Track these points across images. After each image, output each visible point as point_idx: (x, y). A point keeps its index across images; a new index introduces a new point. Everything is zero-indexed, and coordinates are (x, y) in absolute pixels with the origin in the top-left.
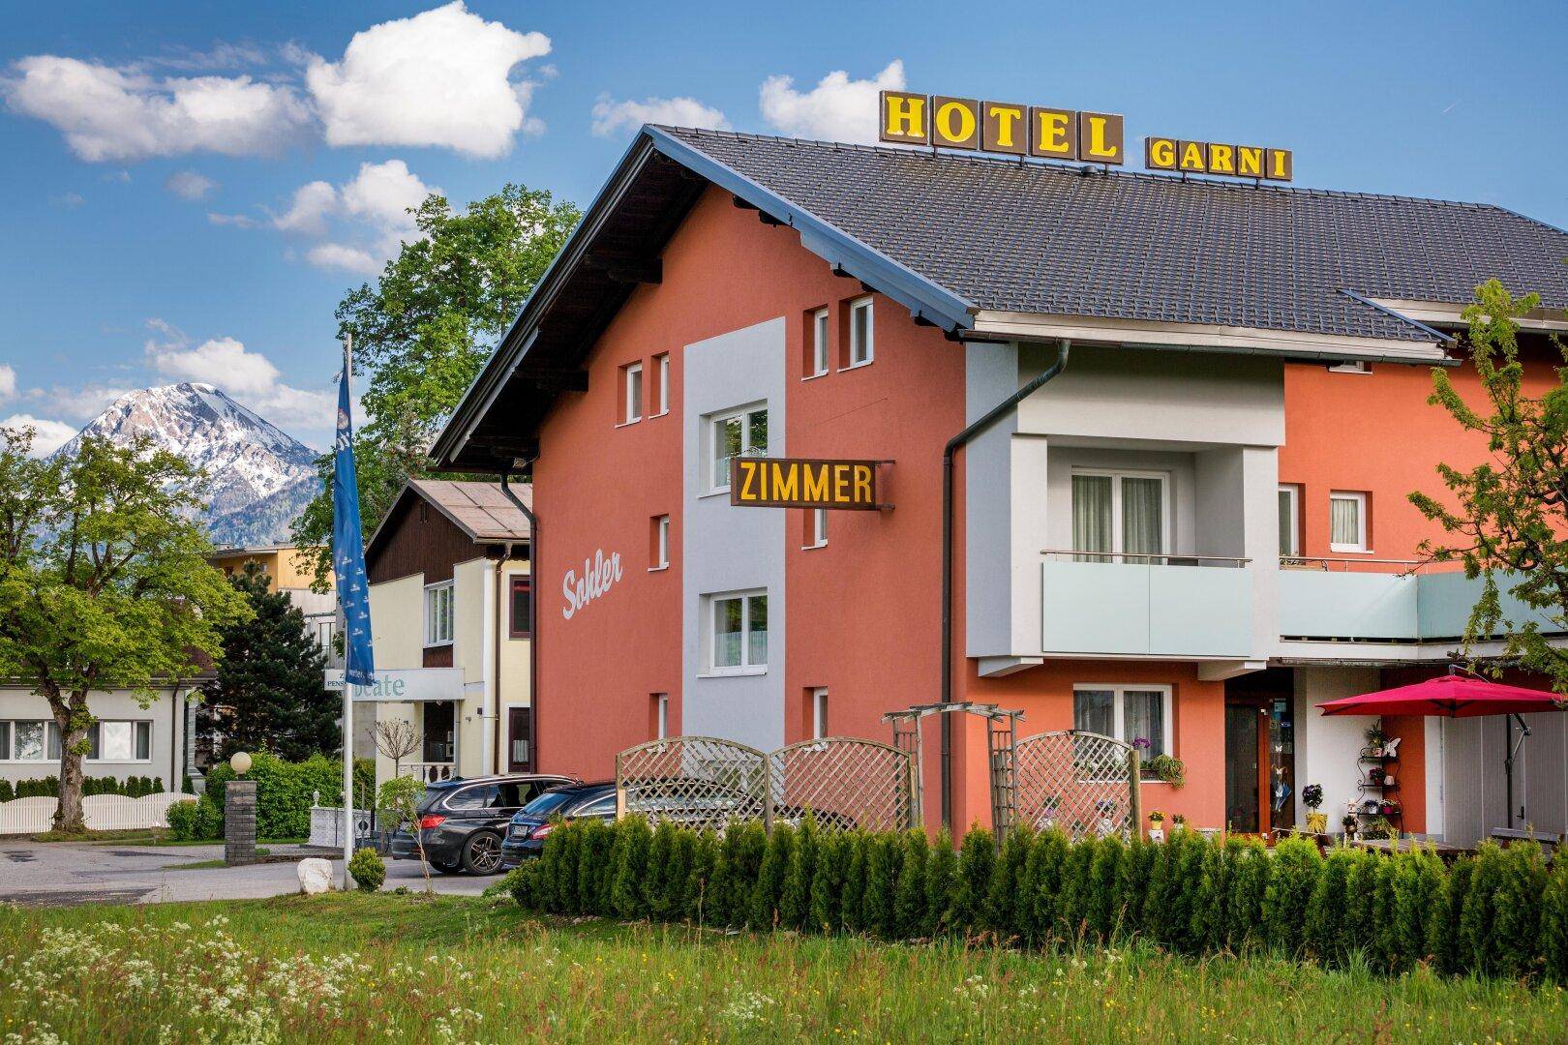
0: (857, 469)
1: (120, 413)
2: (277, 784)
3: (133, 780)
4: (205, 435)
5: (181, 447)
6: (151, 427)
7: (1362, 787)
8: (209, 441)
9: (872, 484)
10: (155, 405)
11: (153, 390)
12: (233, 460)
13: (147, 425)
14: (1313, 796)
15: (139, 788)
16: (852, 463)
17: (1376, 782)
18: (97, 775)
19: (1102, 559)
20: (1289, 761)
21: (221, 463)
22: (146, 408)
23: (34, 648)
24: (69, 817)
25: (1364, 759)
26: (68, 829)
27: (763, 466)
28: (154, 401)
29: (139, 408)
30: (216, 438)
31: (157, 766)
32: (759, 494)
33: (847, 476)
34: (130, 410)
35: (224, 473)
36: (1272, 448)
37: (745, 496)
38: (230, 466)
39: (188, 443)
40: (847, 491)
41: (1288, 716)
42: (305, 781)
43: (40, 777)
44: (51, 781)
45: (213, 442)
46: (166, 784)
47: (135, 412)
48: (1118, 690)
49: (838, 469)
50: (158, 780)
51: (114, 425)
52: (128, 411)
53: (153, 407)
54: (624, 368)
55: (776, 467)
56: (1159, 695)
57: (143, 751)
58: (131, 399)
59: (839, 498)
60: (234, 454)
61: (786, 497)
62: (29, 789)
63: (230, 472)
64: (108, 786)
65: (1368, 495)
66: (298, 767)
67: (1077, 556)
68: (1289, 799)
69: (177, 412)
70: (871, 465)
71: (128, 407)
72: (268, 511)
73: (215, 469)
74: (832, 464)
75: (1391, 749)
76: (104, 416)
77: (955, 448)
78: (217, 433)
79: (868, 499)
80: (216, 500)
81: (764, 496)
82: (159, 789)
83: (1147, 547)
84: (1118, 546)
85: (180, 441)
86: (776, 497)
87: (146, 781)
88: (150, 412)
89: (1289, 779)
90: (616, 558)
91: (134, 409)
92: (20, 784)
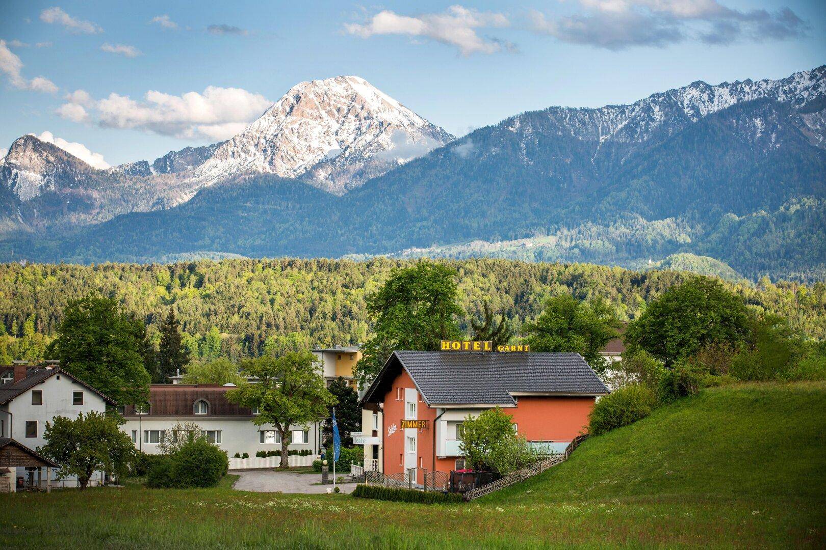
1: (292, 100)
2: (344, 455)
3: (303, 451)
4: (357, 116)
5: (338, 126)
6: (316, 111)
8: (360, 121)
9: (425, 424)
10: (318, 93)
11: (317, 82)
12: (378, 136)
13: (312, 109)
15: (305, 453)
18: (292, 449)
21: (369, 138)
22: (312, 96)
23: (274, 414)
24: (284, 464)
26: (284, 468)
28: (318, 90)
29: (306, 96)
30: (365, 119)
31: (310, 446)
34: (300, 98)
35: (371, 145)
37: (403, 426)
38: (376, 140)
39: (343, 123)
40: (421, 426)
42: (353, 454)
43: (275, 450)
44: (278, 451)
45: (363, 121)
46: (313, 452)
47: (303, 99)
50: (311, 451)
51: (288, 109)
52: (298, 98)
53: (316, 95)
54: (397, 388)
57: (306, 440)
58: (300, 89)
59: (419, 427)
60: (378, 131)
62: (272, 454)
63: (375, 145)
64: (295, 453)
66: (350, 450)
69: (335, 98)
70: (425, 421)
71: (298, 95)
72: (404, 176)
73: (364, 143)
74: (418, 421)
76: (280, 102)
77: (435, 421)
78: (366, 115)
79: (424, 427)
80: (365, 167)
82: (311, 453)
85: (338, 121)
87: (307, 451)
88: (315, 99)
90: (396, 426)
91: (302, 96)
92: (268, 452)
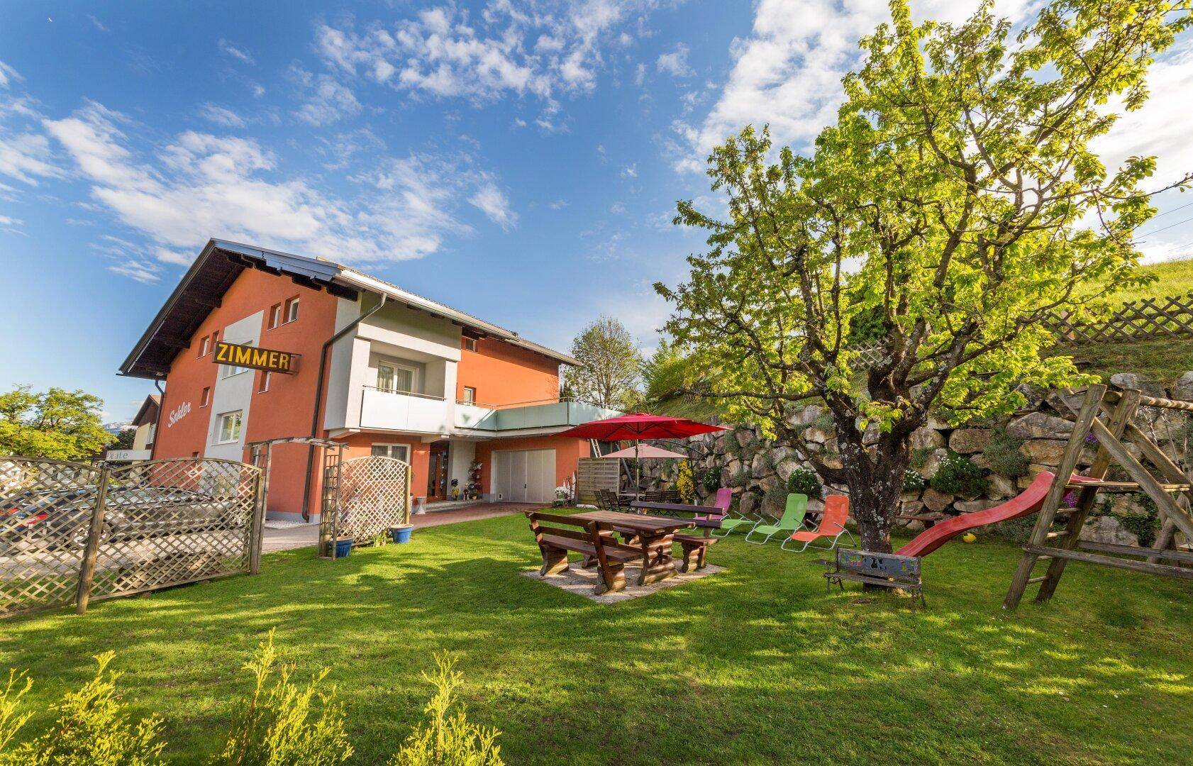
0: (282, 356)
7: (470, 479)
9: (289, 362)
14: (455, 483)
16: (280, 353)
17: (474, 478)
19: (387, 391)
20: (446, 472)
25: (470, 470)
27: (232, 348)
32: (227, 358)
33: (278, 357)
36: (455, 362)
37: (219, 358)
40: (277, 363)
41: (447, 457)
48: (390, 446)
49: (272, 354)
54: (204, 339)
55: (239, 349)
56: (405, 448)
59: (271, 365)
61: (243, 361)
65: (475, 389)
67: (378, 389)
68: (445, 485)
70: (289, 355)
74: (269, 352)
75: (479, 467)
77: (328, 345)
79: (286, 367)
81: (230, 360)
83: (404, 388)
84: (395, 388)
86: (237, 361)
89: (446, 478)
90: (189, 404)
